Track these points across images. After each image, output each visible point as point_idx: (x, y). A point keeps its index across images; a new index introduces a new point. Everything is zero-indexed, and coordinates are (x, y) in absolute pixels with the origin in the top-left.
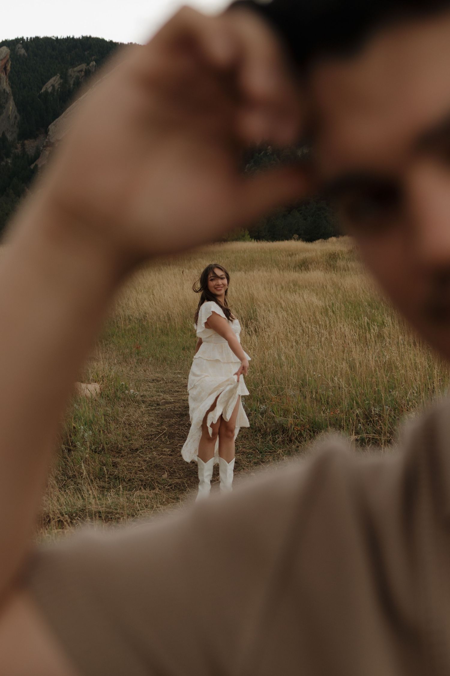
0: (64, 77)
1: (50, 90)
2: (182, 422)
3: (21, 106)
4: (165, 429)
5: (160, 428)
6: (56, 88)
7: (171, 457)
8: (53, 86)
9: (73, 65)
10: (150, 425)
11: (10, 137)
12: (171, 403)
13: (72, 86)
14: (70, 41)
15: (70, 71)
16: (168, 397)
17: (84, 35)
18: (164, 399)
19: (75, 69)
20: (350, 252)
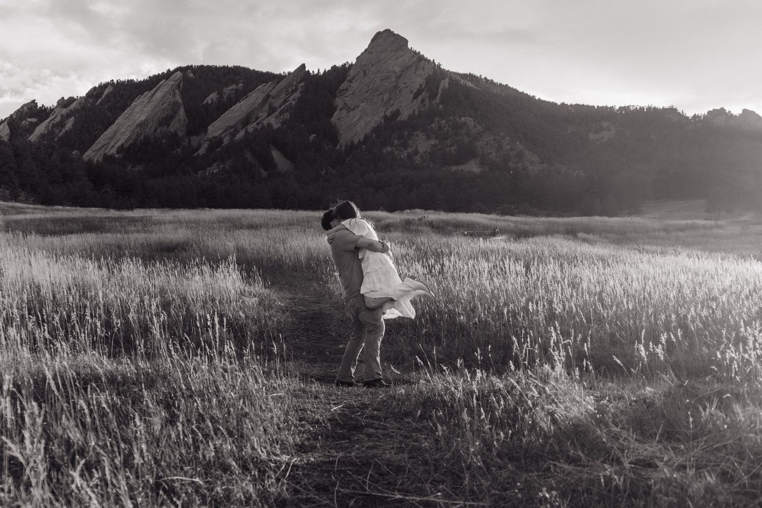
0: (220, 94)
1: (210, 102)
3: (188, 112)
4: (303, 326)
5: (299, 325)
6: (214, 101)
8: (212, 99)
9: (227, 86)
11: (180, 134)
12: (304, 311)
13: (225, 100)
14: (225, 69)
15: (225, 90)
16: (303, 308)
17: (235, 65)
18: (300, 309)
19: (228, 88)
20: (420, 219)
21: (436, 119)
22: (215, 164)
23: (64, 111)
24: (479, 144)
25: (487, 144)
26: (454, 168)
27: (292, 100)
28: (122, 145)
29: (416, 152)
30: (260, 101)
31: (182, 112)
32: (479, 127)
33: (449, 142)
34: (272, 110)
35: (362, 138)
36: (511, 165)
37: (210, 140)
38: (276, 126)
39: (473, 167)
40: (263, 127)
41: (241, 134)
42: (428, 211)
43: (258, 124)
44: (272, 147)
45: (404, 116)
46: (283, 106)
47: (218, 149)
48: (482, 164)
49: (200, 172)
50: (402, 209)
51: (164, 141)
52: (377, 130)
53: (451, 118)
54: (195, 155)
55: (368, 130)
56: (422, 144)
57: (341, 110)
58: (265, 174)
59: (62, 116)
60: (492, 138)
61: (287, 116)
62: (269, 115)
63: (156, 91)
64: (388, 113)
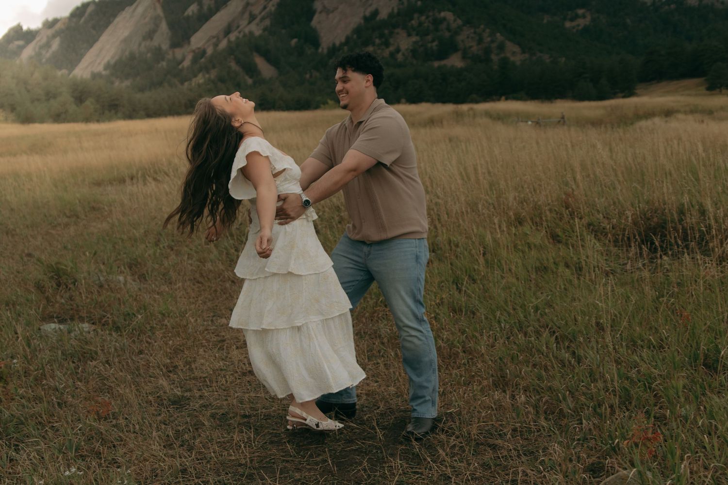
1: (191, 14)
3: (171, 26)
6: (195, 13)
8: (192, 11)
11: (165, 47)
13: (205, 10)
21: (416, 16)
22: (200, 75)
23: (50, 32)
24: (460, 38)
25: (468, 37)
26: (436, 64)
27: (272, 7)
28: (108, 62)
29: (398, 50)
30: (240, 9)
31: (164, 26)
32: (459, 22)
33: (429, 38)
34: (252, 18)
35: (343, 40)
36: (494, 57)
37: (194, 51)
38: (258, 32)
39: (455, 61)
40: (245, 36)
41: (223, 44)
43: (240, 32)
44: (255, 54)
45: (383, 15)
46: (263, 14)
47: (203, 60)
48: (464, 58)
49: (186, 84)
51: (149, 55)
52: (358, 31)
53: (431, 14)
54: (180, 67)
55: (348, 32)
56: (404, 42)
57: (321, 12)
58: (250, 81)
59: (48, 37)
60: (472, 31)
61: (267, 22)
62: (250, 23)
63: (137, 6)
64: (368, 14)
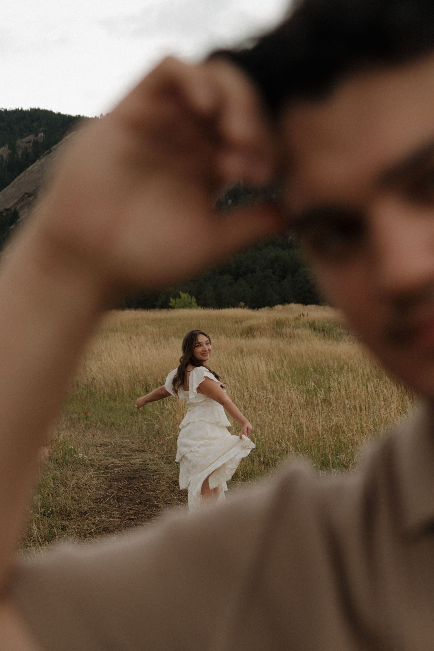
0: (13, 148)
2: (130, 486)
4: (113, 493)
5: (108, 491)
6: (5, 159)
7: (120, 520)
9: (21, 136)
10: (99, 488)
12: (119, 467)
13: (20, 157)
14: (19, 114)
15: (19, 142)
16: (117, 462)
17: (33, 107)
18: (112, 463)
19: (24, 140)
20: (296, 319)
42: (309, 306)
50: (271, 304)
